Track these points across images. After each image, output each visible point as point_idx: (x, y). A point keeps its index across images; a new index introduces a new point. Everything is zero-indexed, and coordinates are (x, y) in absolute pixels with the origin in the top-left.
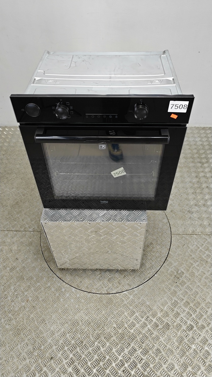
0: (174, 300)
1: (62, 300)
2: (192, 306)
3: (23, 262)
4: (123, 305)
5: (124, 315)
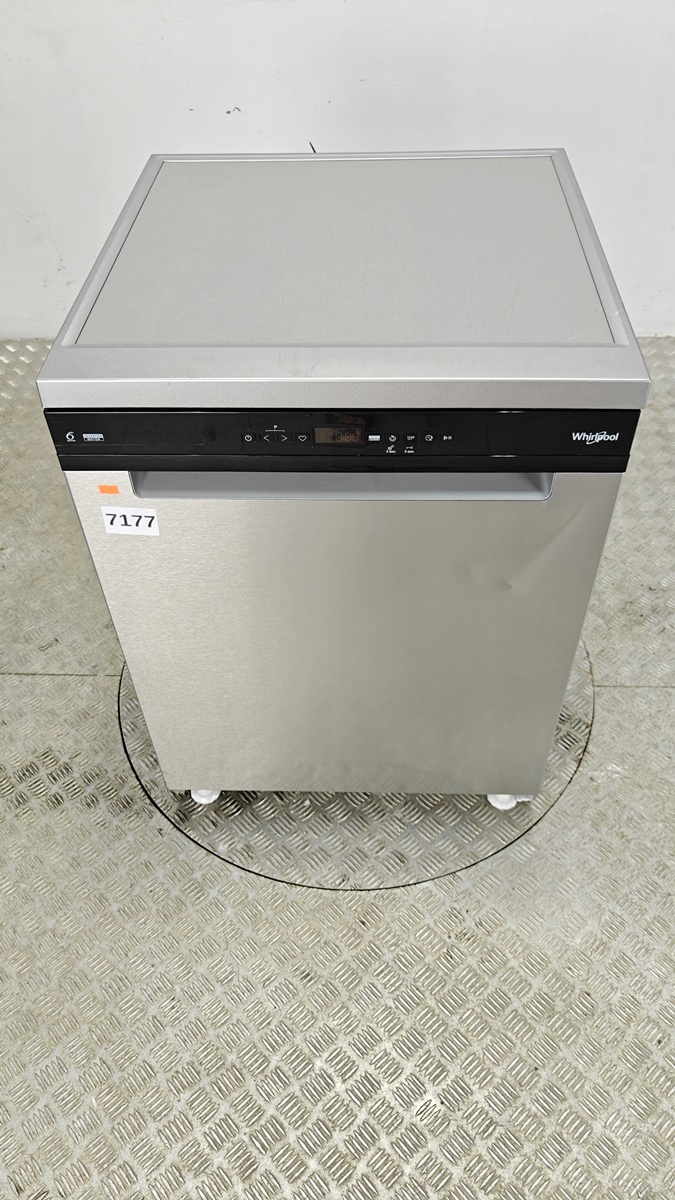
0: (609, 913)
4: (418, 928)
5: (422, 964)
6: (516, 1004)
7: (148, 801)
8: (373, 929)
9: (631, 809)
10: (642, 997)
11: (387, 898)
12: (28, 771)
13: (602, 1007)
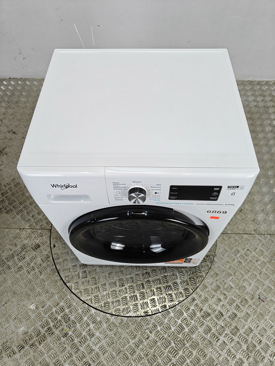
0: (220, 326)
1: (78, 325)
2: (243, 334)
3: (29, 272)
4: (155, 332)
5: (156, 346)
6: (188, 361)
7: (62, 282)
8: (140, 332)
9: (228, 284)
10: (230, 358)
11: (145, 320)
12: (19, 269)
13: (216, 362)
